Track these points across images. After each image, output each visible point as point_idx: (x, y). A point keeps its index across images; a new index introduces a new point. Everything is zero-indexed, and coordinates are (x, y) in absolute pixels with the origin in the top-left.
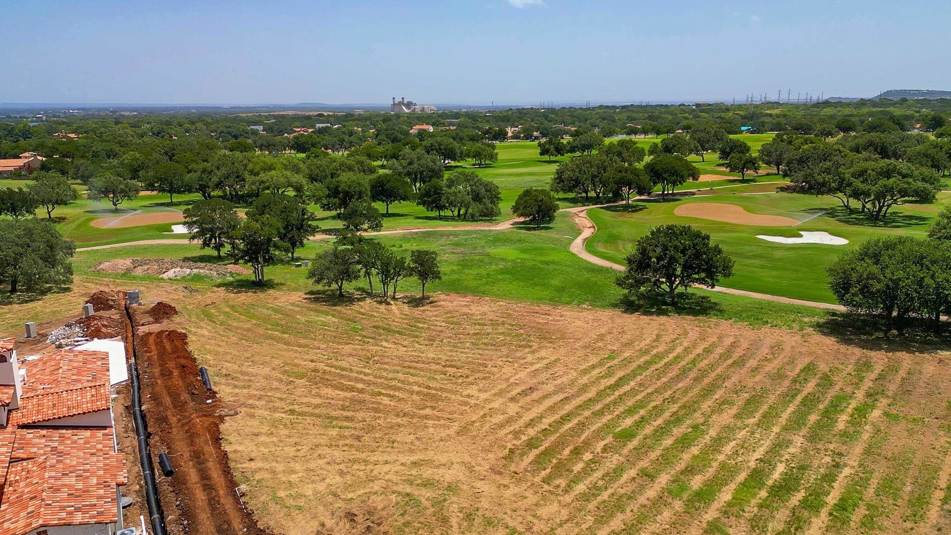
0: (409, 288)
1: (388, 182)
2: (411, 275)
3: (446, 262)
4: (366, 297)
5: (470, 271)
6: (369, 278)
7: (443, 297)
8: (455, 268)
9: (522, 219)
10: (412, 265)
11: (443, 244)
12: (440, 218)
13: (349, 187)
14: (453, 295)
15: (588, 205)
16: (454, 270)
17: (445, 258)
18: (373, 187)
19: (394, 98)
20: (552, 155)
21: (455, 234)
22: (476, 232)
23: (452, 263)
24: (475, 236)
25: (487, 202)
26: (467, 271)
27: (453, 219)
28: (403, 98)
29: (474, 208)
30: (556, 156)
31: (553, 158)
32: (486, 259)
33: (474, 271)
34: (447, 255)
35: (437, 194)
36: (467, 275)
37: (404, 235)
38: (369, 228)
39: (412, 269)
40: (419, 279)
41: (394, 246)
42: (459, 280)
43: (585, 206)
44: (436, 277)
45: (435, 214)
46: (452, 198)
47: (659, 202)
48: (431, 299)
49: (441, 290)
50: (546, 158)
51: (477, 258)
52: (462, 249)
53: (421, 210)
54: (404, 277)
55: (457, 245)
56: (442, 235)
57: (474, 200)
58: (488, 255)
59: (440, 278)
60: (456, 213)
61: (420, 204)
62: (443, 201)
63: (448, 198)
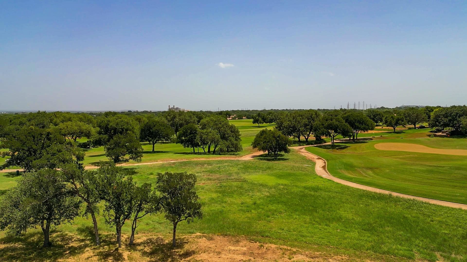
0: (157, 226)
1: (154, 126)
2: (158, 209)
3: (203, 189)
4: (86, 246)
5: (232, 200)
6: (93, 215)
7: (203, 243)
8: (214, 195)
9: (262, 153)
10: (158, 194)
11: (198, 171)
12: (194, 153)
13: (117, 124)
14: (219, 239)
15: (303, 145)
16: (213, 199)
17: (201, 185)
18: (142, 130)
19: (169, 106)
20: (260, 123)
21: (209, 164)
22: (226, 161)
23: (209, 190)
24: (226, 164)
25: (233, 139)
26: (227, 199)
27: (205, 153)
28: (174, 106)
29: (222, 144)
30: (262, 123)
31: (260, 125)
32: (245, 186)
33: (237, 200)
34: (203, 182)
35: (193, 134)
36: (230, 205)
37: (163, 165)
38: (131, 158)
39: (157, 201)
40: (167, 217)
41: (152, 174)
42: (221, 212)
43: (300, 145)
44: (194, 214)
45: (190, 149)
46: (204, 136)
47: (352, 143)
48: (187, 247)
49: (201, 230)
50: (257, 125)
51: (235, 184)
52: (218, 176)
53: (180, 147)
54: (147, 212)
55: (211, 172)
56: (197, 164)
57: (222, 138)
58: (245, 181)
59: (200, 215)
60: (207, 150)
61: (179, 142)
62: (198, 140)
63: (201, 137)
